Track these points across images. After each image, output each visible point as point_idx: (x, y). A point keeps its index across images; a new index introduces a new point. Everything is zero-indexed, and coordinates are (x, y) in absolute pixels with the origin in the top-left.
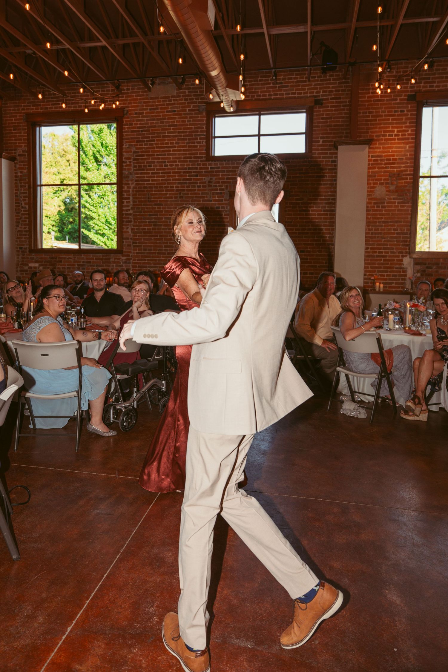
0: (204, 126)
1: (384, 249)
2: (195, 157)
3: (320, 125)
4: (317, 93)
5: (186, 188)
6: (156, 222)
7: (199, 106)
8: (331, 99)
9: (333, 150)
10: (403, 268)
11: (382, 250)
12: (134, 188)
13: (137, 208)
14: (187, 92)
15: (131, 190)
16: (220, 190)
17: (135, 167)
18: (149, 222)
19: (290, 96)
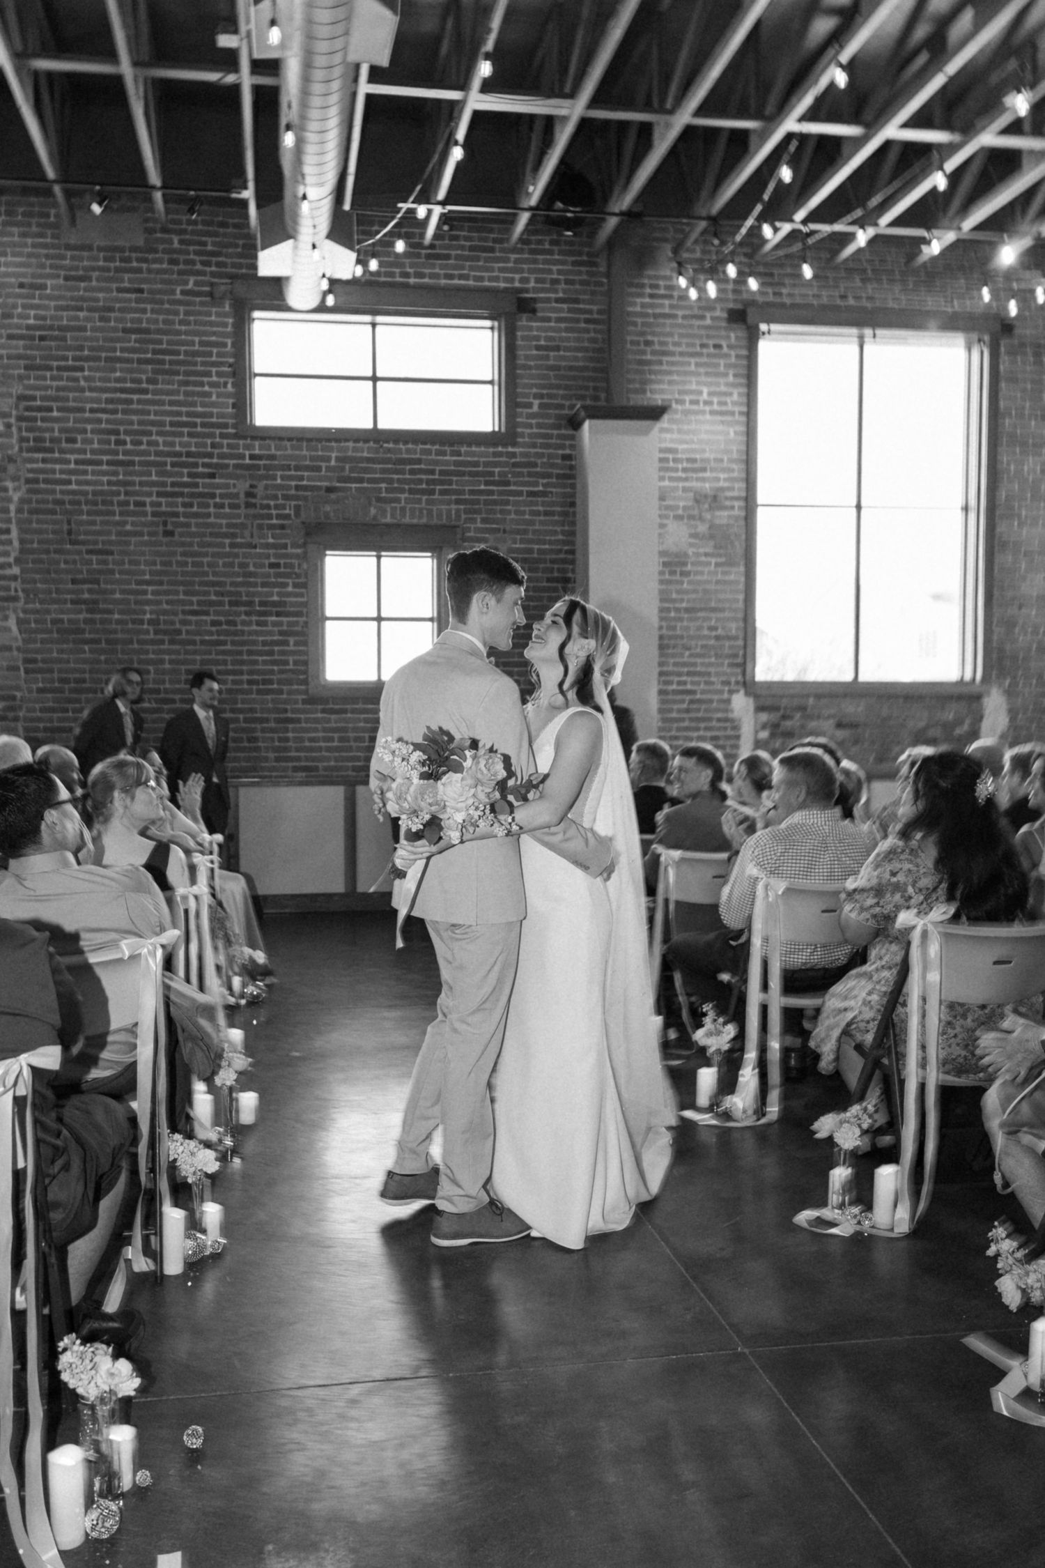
0: (229, 342)
1: (689, 674)
2: (203, 425)
3: (532, 363)
4: (522, 280)
5: (181, 509)
6: (95, 602)
7: (212, 285)
8: (558, 300)
9: (566, 428)
10: (732, 720)
11: (684, 678)
12: (22, 501)
13: (34, 562)
14: (176, 241)
15: (12, 507)
16: (279, 517)
17: (22, 440)
18: (73, 602)
19: (456, 282)
